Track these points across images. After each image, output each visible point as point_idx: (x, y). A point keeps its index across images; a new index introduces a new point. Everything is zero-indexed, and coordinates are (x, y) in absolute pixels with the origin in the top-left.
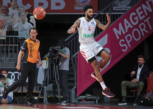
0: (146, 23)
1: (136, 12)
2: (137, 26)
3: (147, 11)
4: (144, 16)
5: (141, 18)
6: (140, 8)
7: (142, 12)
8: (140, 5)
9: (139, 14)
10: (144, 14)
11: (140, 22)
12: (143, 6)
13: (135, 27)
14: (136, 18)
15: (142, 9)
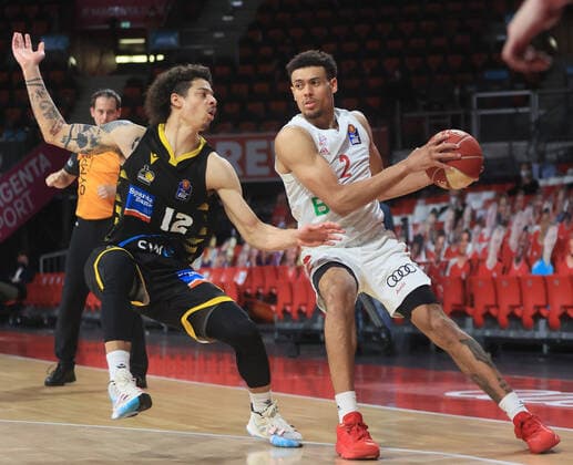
0: (25, 200)
1: (8, 182)
2: (10, 204)
3: (26, 181)
4: (21, 189)
5: (17, 192)
6: (14, 177)
7: (17, 182)
8: (16, 171)
9: (14, 185)
10: (21, 185)
11: (15, 197)
12: (21, 174)
13: (7, 205)
14: (10, 192)
15: (18, 178)
